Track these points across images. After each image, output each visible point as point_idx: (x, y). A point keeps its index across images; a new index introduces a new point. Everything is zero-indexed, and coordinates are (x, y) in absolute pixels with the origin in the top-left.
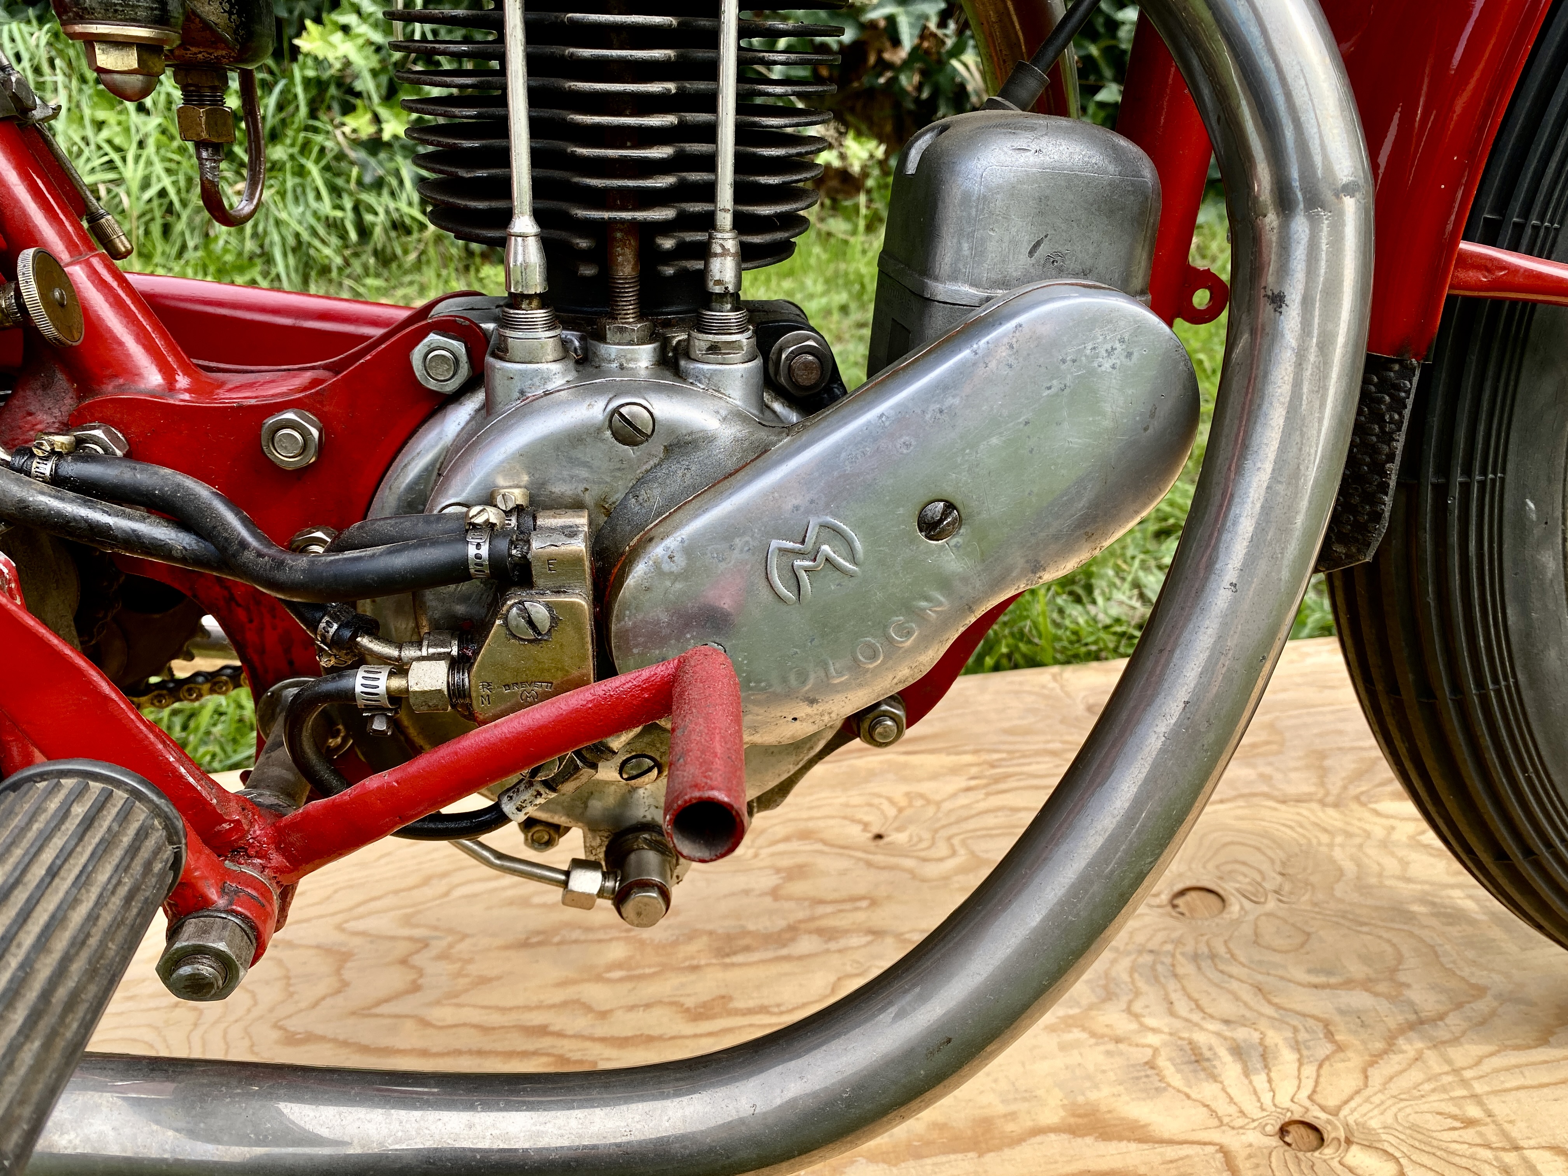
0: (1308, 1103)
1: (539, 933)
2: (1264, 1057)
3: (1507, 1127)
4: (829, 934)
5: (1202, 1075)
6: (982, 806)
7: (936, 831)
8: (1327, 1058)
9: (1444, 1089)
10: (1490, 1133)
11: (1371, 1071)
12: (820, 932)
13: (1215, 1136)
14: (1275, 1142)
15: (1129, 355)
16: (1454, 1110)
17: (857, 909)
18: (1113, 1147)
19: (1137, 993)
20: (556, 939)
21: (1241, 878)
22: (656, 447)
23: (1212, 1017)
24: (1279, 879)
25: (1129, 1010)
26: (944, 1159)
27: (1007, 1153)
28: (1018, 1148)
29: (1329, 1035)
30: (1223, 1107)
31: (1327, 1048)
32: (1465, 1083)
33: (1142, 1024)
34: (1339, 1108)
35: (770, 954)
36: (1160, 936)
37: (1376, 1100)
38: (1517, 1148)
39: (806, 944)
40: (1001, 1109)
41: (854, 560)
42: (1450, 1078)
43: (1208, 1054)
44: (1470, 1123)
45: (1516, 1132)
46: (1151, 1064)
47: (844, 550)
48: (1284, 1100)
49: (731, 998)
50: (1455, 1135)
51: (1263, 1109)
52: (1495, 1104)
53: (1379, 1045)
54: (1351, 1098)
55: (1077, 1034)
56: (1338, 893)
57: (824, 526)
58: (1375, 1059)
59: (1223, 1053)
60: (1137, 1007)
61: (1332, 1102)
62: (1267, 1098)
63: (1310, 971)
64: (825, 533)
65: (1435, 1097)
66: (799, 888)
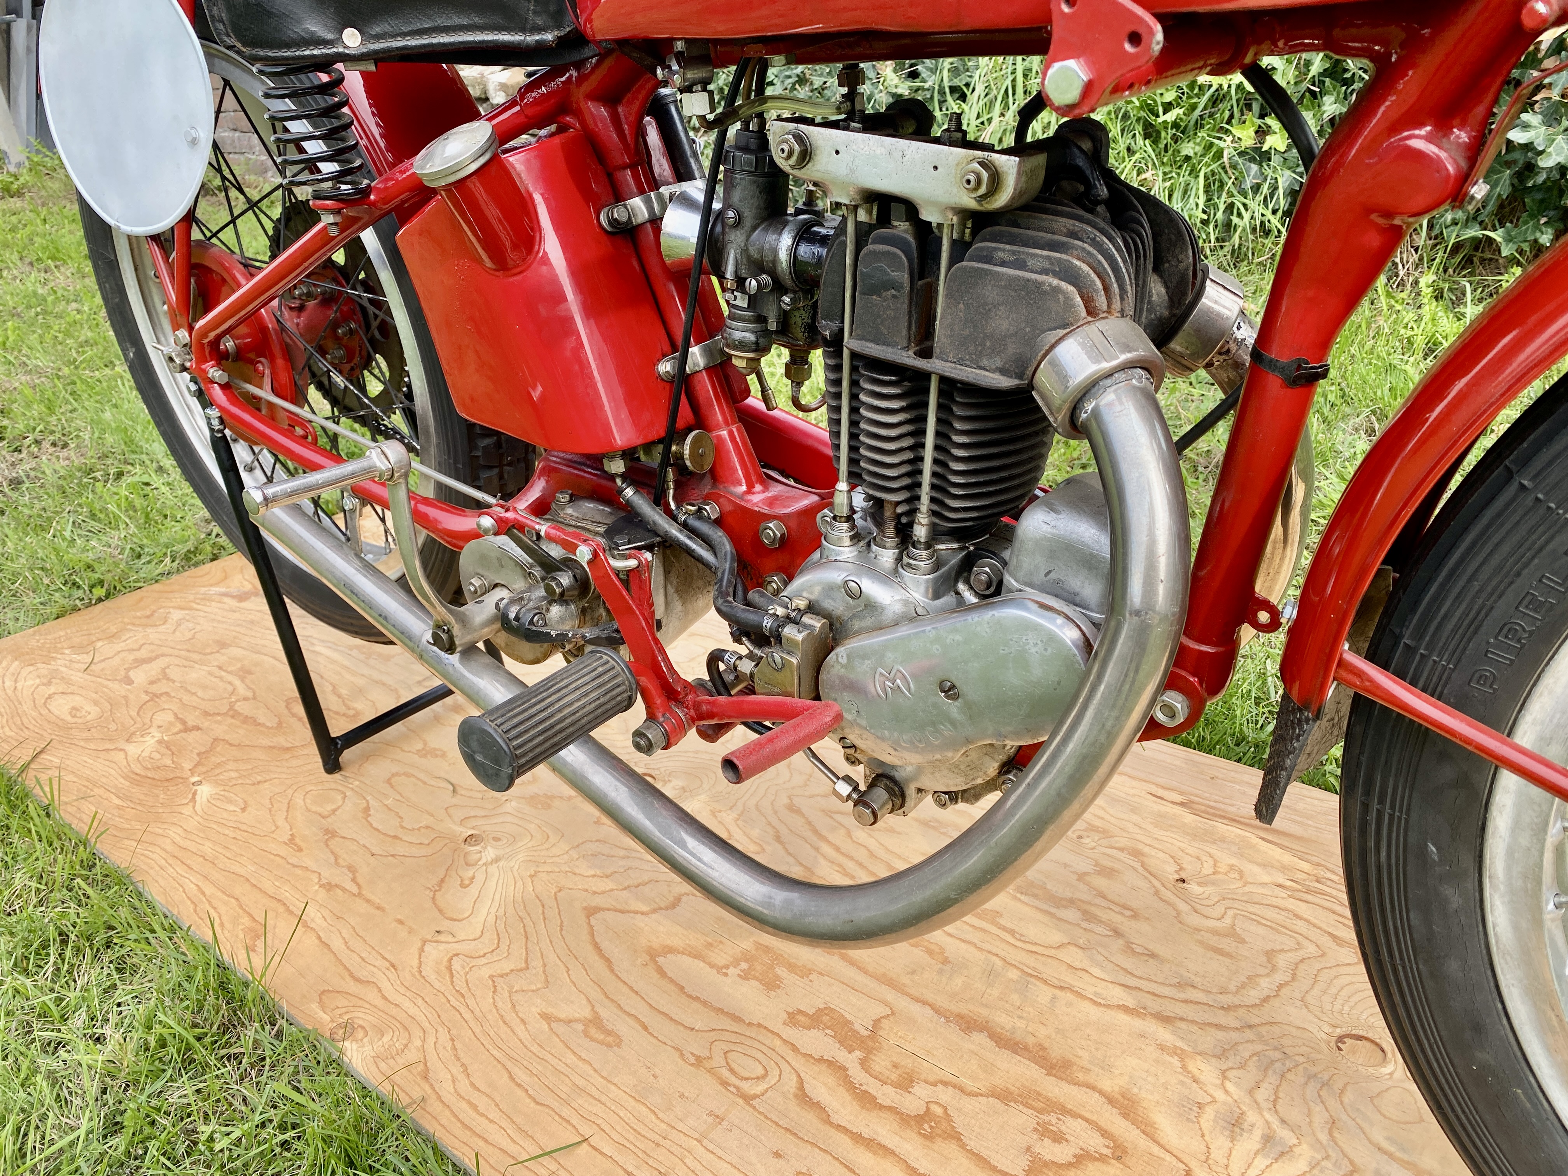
2: (1282, 1154)
4: (1089, 916)
5: (1227, 1133)
7: (1225, 899)
13: (1194, 1164)
17: (1122, 914)
19: (1242, 1066)
22: (861, 603)
23: (1276, 1112)
25: (1224, 1073)
26: (1028, 1062)
27: (1063, 1084)
28: (1072, 1086)
30: (1218, 1155)
33: (1222, 1084)
40: (1085, 1063)
41: (909, 692)
43: (1246, 1126)
46: (1200, 1106)
47: (906, 686)
55: (1175, 1061)
57: (899, 671)
59: (1257, 1134)
60: (1230, 1074)
64: (899, 675)
66: (1101, 882)
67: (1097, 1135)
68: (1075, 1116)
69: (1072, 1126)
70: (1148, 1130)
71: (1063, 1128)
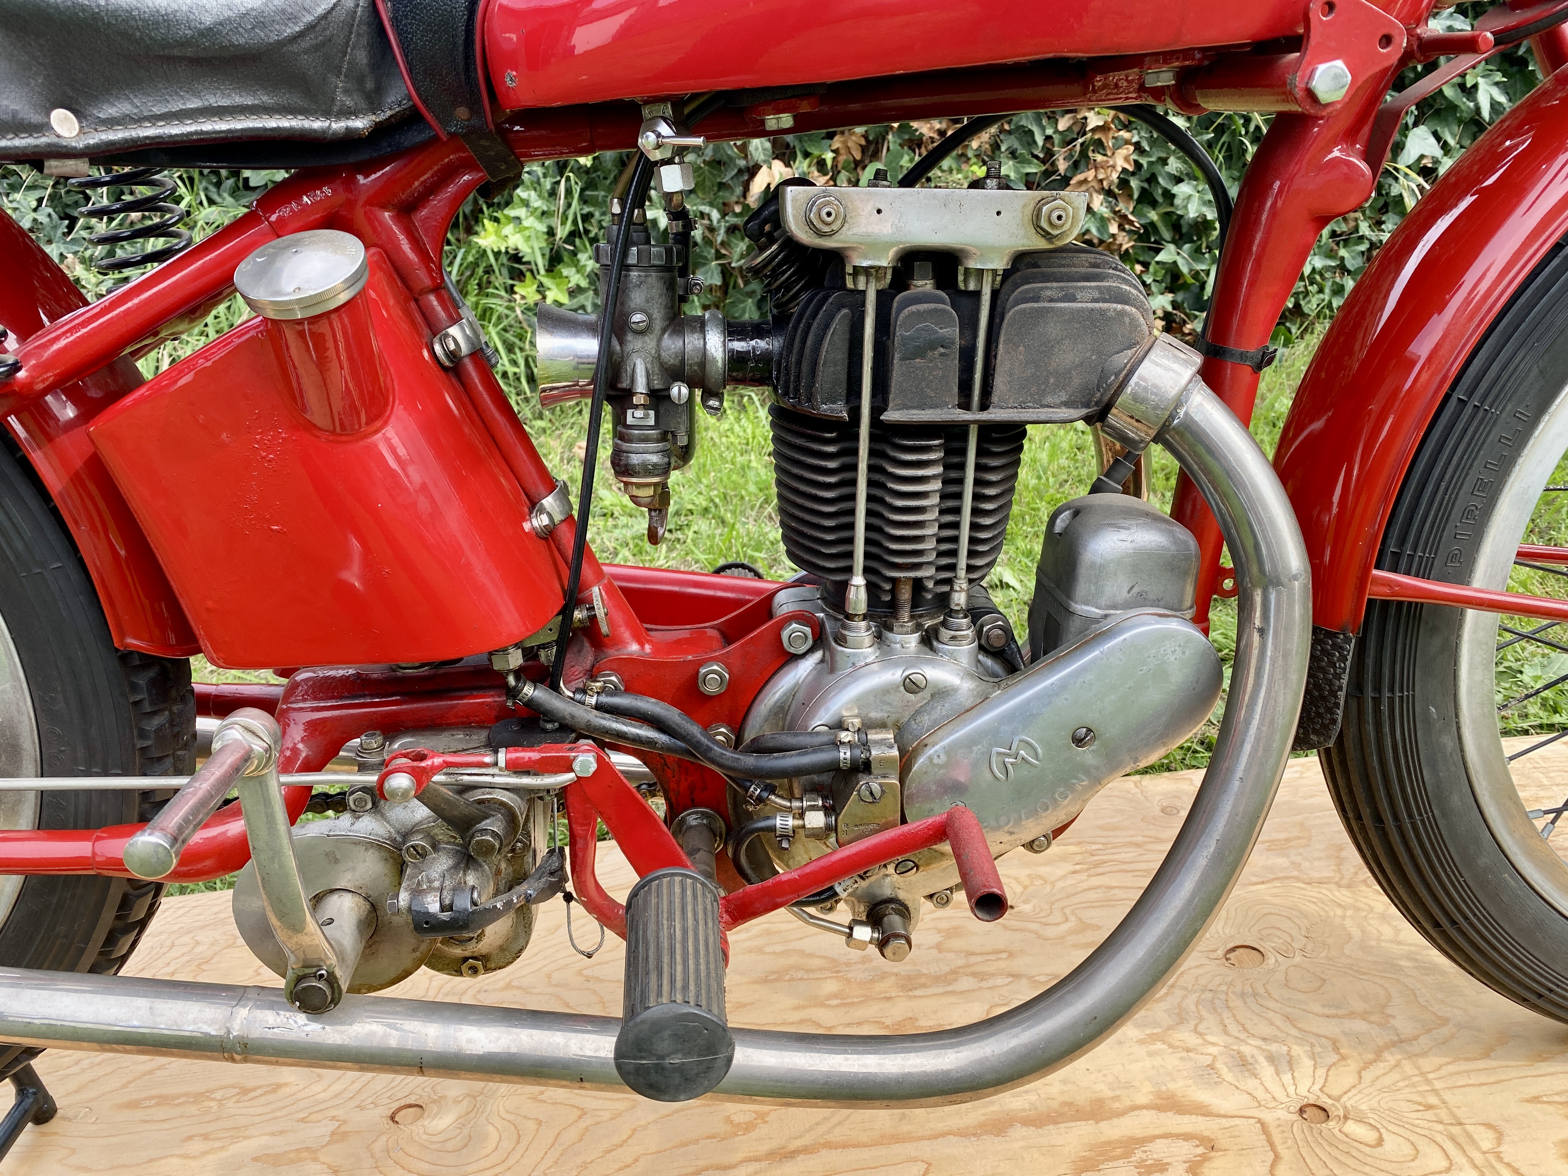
0: (1320, 1094)
1: (774, 973)
2: (1290, 1063)
3: (1455, 1110)
4: (981, 976)
5: (1247, 1074)
6: (1085, 885)
7: (1053, 904)
8: (1334, 1064)
9: (1414, 1085)
10: (1443, 1114)
11: (1363, 1073)
12: (974, 975)
13: (1256, 1113)
14: (1296, 1117)
15: (1184, 653)
16: (1419, 1099)
17: (1000, 959)
18: (1186, 1119)
19: (1201, 1019)
20: (787, 977)
21: (1276, 939)
22: (926, 695)
23: (1254, 1036)
24: (1304, 940)
25: (1195, 1031)
26: (1073, 1124)
27: (1115, 1121)
28: (1122, 1119)
29: (1336, 1049)
30: (1260, 1094)
31: (1335, 1058)
32: (1428, 1082)
33: (1205, 1040)
34: (1340, 1097)
35: (940, 990)
36: (1218, 980)
37: (1366, 1091)
38: (1460, 1124)
39: (965, 983)
40: (1110, 1094)
41: (1037, 759)
42: (1418, 1079)
43: (1251, 1060)
44: (1429, 1107)
45: (1461, 1114)
46: (1211, 1067)
47: (1032, 753)
48: (1303, 1090)
49: (916, 1019)
50: (1419, 1115)
51: (1288, 1096)
52: (1447, 1096)
53: (1371, 1056)
54: (1349, 1090)
55: (1159, 1046)
56: (1347, 952)
57: (1022, 741)
58: (1367, 1065)
59: (1261, 1059)
60: (1201, 1028)
61: (1336, 1093)
62: (1291, 1090)
63: (1324, 1006)
64: (1022, 744)
65: (1408, 1090)
66: (957, 943)
67: (1182, 1143)
68: (1153, 1138)
69: (1159, 1150)
70: (1203, 1111)
71: (1155, 1156)
